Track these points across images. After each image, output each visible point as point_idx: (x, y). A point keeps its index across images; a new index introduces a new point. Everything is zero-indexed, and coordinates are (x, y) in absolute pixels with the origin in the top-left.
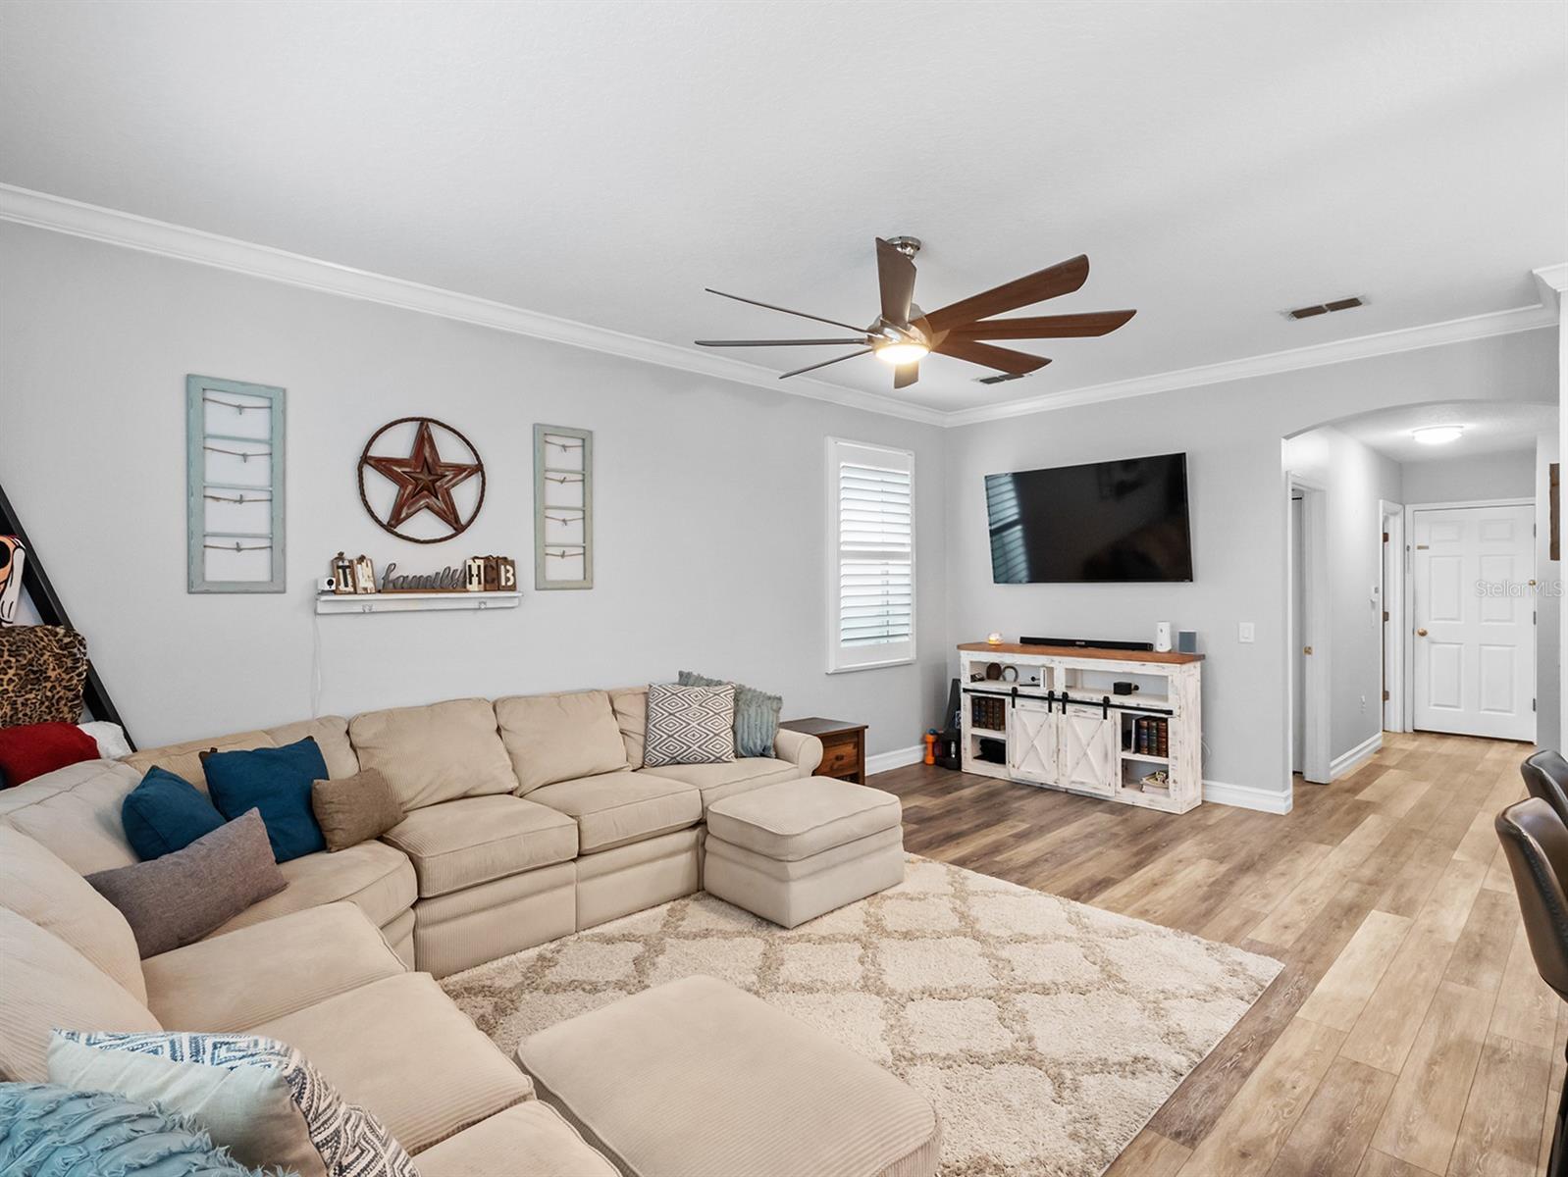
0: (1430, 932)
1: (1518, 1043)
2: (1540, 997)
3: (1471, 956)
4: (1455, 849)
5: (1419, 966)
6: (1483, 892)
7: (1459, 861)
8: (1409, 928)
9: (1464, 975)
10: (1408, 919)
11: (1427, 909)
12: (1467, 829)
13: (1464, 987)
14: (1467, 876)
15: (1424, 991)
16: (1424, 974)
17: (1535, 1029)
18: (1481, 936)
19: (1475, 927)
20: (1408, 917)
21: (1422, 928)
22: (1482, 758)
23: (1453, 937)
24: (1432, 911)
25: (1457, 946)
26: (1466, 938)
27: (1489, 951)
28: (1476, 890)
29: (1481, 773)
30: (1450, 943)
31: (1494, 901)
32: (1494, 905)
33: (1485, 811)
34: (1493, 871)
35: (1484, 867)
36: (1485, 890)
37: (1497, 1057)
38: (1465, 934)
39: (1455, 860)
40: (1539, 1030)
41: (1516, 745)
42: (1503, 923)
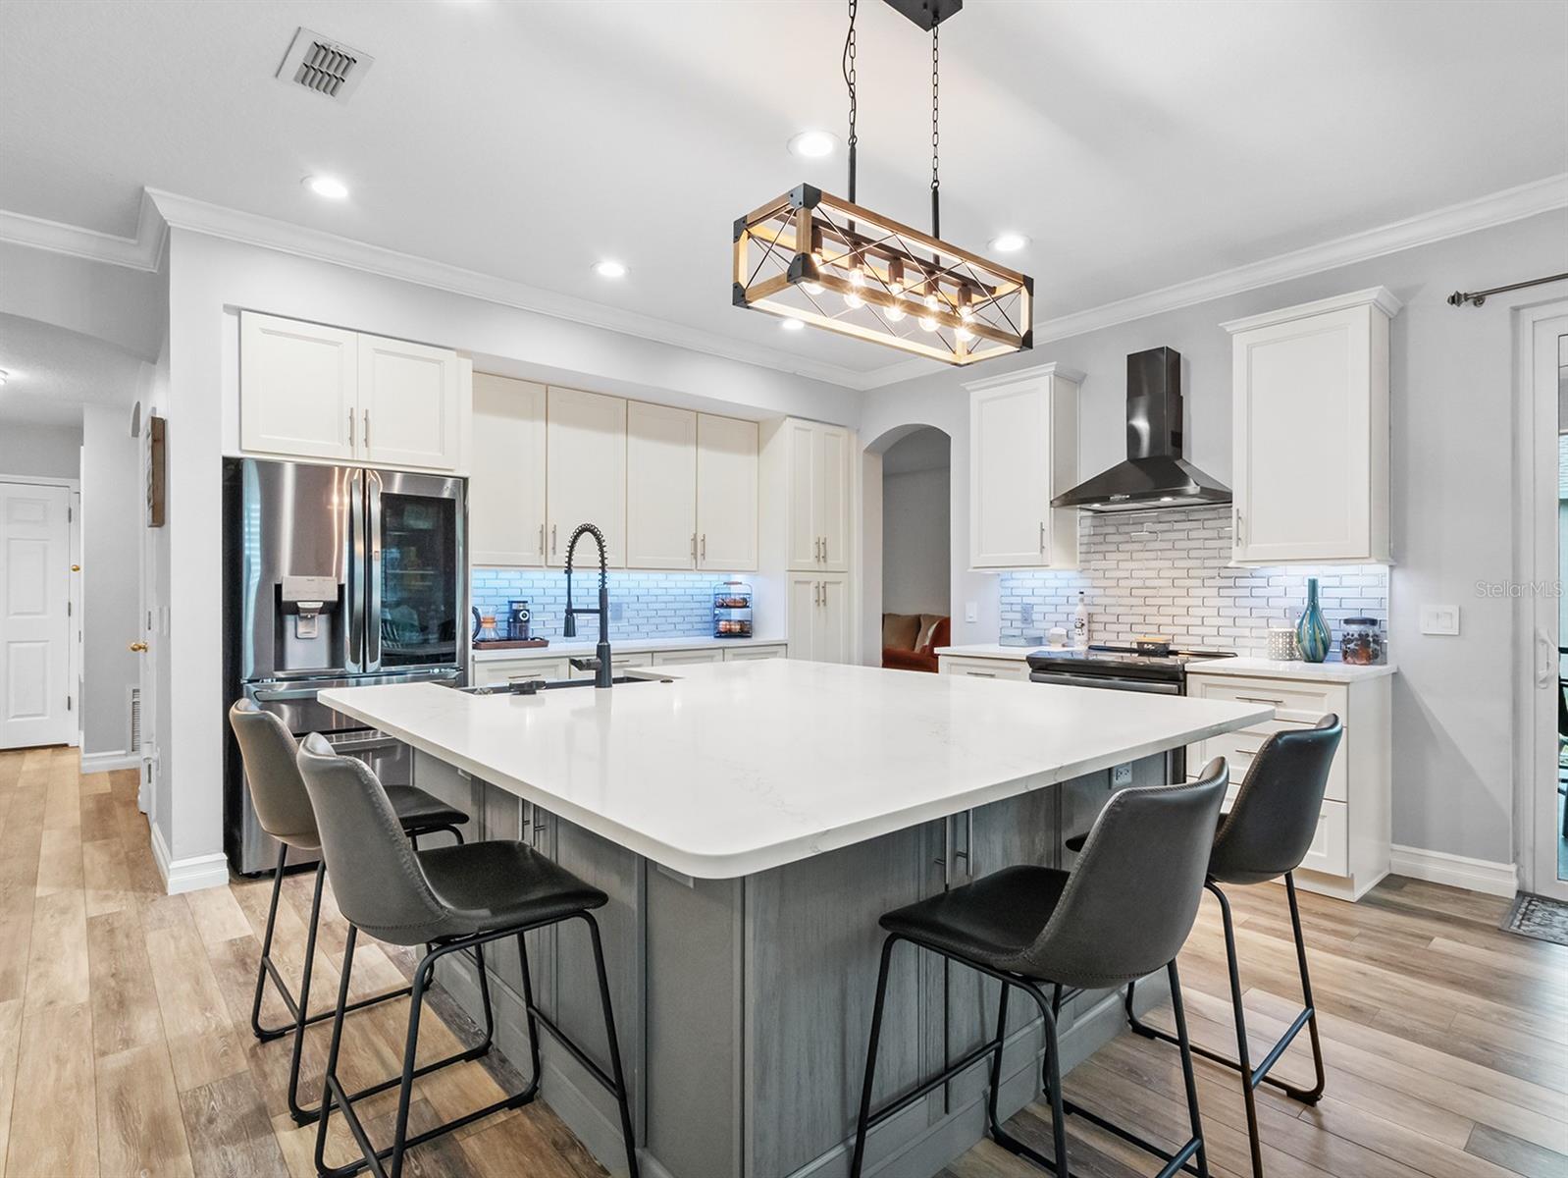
0: (51, 1003)
1: (215, 1085)
2: (208, 1014)
3: (115, 1007)
4: (35, 883)
5: (58, 1059)
6: (91, 923)
7: (47, 897)
8: (20, 1013)
9: (118, 1037)
10: (12, 1002)
11: (33, 975)
12: (39, 855)
13: (126, 1053)
14: (64, 911)
15: (79, 1091)
16: (69, 1066)
17: (222, 1056)
18: (113, 975)
19: (102, 969)
20: (12, 998)
21: (38, 1005)
22: (19, 772)
23: (83, 995)
24: (41, 975)
25: (91, 1003)
26: (97, 988)
27: (132, 991)
28: (82, 922)
29: (22, 789)
30: (82, 1005)
31: (108, 928)
32: (111, 931)
33: (50, 828)
34: (90, 893)
35: (78, 892)
36: (92, 918)
37: (203, 1120)
38: (95, 983)
39: (41, 898)
40: (225, 1053)
41: (50, 750)
42: (130, 948)
